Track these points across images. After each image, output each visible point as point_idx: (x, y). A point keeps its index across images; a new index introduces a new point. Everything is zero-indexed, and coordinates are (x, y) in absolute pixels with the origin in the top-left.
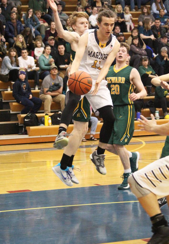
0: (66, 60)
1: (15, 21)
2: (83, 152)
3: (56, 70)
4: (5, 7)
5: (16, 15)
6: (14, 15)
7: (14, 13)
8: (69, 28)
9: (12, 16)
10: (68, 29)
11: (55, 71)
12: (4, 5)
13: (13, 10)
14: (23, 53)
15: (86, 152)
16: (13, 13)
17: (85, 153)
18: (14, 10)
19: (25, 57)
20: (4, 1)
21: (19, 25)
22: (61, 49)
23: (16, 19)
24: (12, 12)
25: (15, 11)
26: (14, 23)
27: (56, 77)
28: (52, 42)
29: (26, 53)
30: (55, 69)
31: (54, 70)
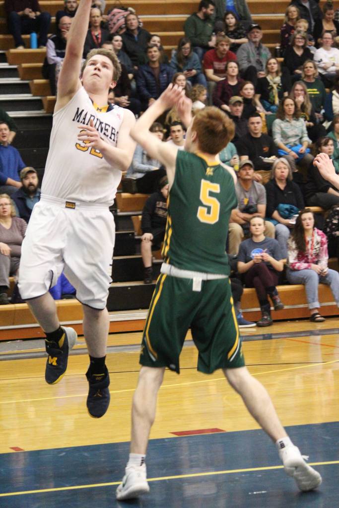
0: (265, 149)
1: (157, 65)
2: (317, 344)
3: (250, 169)
4: (136, 36)
5: (161, 53)
6: (155, 51)
7: (155, 49)
8: (273, 78)
9: (150, 54)
10: (271, 80)
11: (249, 171)
12: (133, 30)
13: (152, 42)
14: (174, 132)
15: (322, 345)
16: (151, 47)
17: (319, 347)
18: (154, 41)
19: (179, 140)
20: (131, 23)
21: (165, 72)
22: (256, 125)
23: (159, 60)
24: (150, 45)
25: (156, 43)
26: (153, 68)
27: (250, 185)
28: (237, 109)
29: (179, 131)
30: (247, 167)
31: (245, 170)
